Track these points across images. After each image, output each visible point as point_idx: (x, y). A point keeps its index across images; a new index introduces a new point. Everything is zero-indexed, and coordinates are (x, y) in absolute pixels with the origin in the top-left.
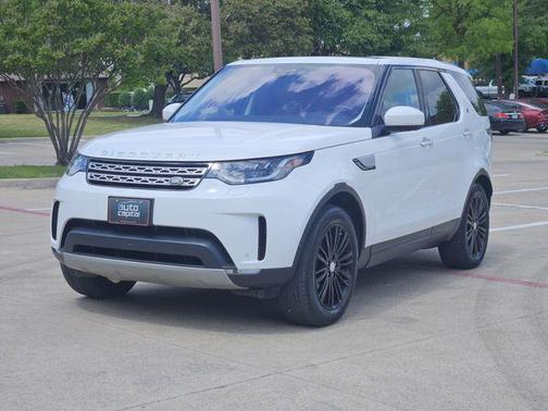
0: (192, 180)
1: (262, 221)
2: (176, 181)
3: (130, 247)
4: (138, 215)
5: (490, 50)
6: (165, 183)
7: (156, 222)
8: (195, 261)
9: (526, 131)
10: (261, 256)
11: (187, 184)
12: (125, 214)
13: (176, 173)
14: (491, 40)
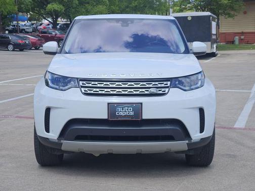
0: (163, 90)
1: (201, 111)
2: (153, 90)
3: (124, 134)
4: (132, 114)
5: (7, 10)
6: (146, 92)
7: (145, 117)
8: (170, 138)
9: (31, 49)
10: (202, 130)
11: (161, 92)
12: (122, 114)
13: (151, 86)
14: (7, 5)
